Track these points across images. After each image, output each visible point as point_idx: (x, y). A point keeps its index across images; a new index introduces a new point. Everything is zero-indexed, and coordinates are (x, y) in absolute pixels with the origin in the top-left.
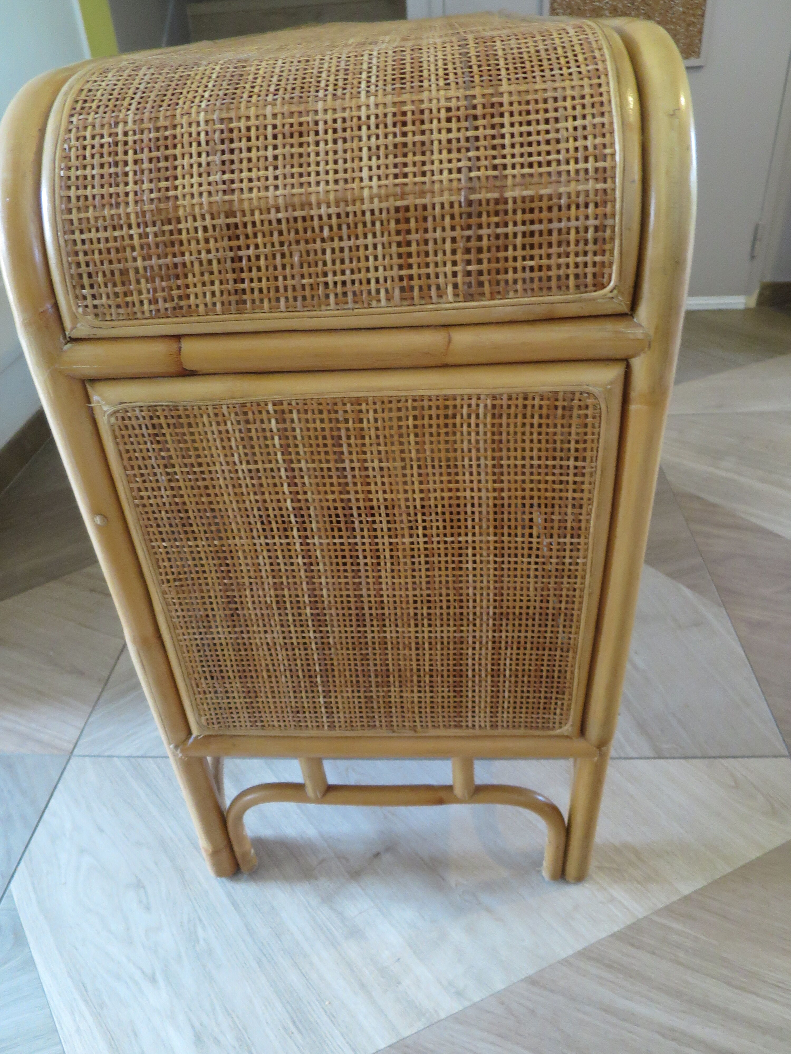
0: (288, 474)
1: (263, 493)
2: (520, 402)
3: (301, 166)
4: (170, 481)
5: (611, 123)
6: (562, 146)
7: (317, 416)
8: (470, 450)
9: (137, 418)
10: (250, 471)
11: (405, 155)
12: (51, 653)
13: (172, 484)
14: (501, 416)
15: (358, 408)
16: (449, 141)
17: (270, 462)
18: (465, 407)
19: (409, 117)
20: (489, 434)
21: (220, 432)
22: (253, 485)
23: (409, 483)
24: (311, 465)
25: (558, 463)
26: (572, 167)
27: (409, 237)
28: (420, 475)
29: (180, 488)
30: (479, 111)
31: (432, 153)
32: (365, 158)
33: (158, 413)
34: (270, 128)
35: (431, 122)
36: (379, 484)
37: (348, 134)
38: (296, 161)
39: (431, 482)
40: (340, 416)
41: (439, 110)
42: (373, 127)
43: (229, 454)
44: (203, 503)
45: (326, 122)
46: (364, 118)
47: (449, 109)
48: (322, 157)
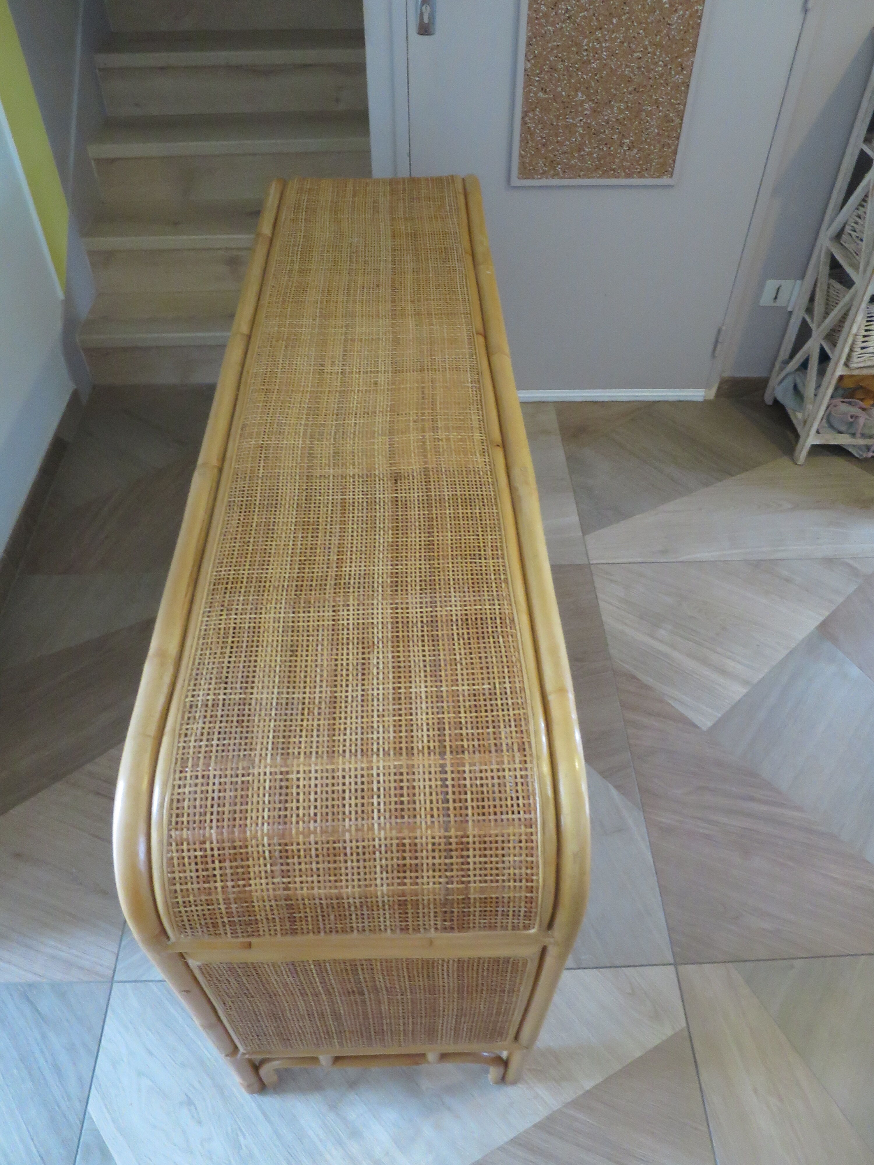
0: (321, 980)
1: (302, 985)
2: (476, 960)
3: (335, 875)
5: (537, 862)
7: (342, 964)
8: (443, 972)
9: (218, 965)
10: (294, 979)
11: (405, 872)
12: (74, 870)
14: (463, 963)
15: (370, 961)
16: (434, 864)
17: (309, 977)
18: (440, 962)
19: (407, 847)
20: (455, 968)
21: (275, 969)
22: (296, 983)
23: (402, 982)
24: (336, 977)
26: (512, 884)
27: (407, 911)
28: (409, 979)
30: (454, 846)
31: (423, 871)
32: (378, 872)
33: (232, 964)
34: (313, 850)
35: (422, 852)
36: (382, 982)
37: (367, 856)
38: (332, 872)
39: (417, 981)
40: (358, 964)
41: (427, 844)
42: (383, 852)
43: (280, 975)
44: (260, 988)
45: (351, 848)
46: (377, 846)
47: (434, 844)
48: (349, 871)
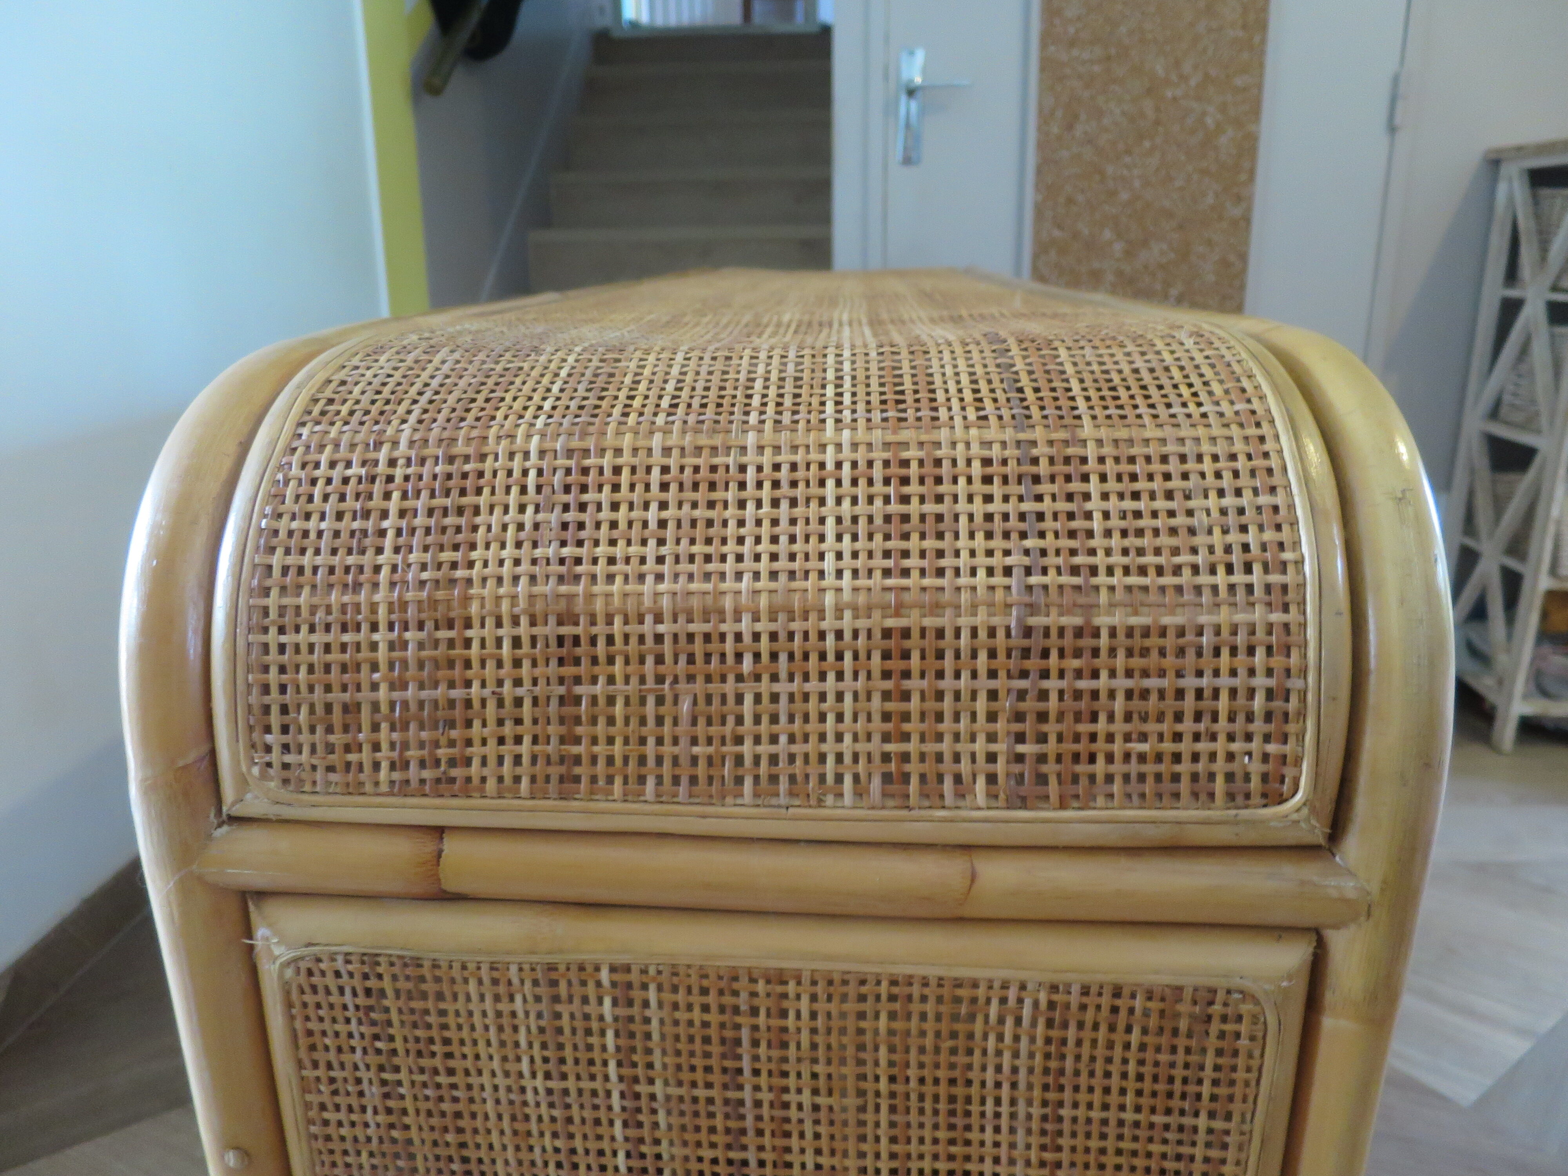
0: (627, 1103)
1: (571, 1136)
2: (1106, 1001)
3: (709, 541)
4: (386, 1096)
5: (1291, 507)
6: (1200, 540)
7: (696, 999)
8: (998, 1085)
9: (338, 974)
10: (550, 1092)
11: (906, 536)
13: (391, 1103)
14: (1065, 1025)
15: (779, 989)
16: (989, 517)
17: (593, 1077)
18: (995, 1003)
19: (914, 470)
20: (1038, 1058)
21: (499, 1014)
22: (553, 1119)
23: (870, 1138)
24: (674, 1091)
25: (1173, 1120)
26: (1221, 578)
27: (907, 684)
28: (892, 1125)
29: (405, 1112)
30: (1043, 468)
31: (957, 536)
32: (830, 537)
33: (380, 970)
34: (656, 472)
35: (955, 481)
36: (809, 1135)
37: (800, 492)
38: (700, 532)
39: (914, 1141)
40: (743, 1001)
41: (969, 462)
42: (846, 482)
43: (511, 1057)
44: (447, 1144)
45: (760, 469)
46: (830, 466)
47: (987, 462)
48: (748, 529)
